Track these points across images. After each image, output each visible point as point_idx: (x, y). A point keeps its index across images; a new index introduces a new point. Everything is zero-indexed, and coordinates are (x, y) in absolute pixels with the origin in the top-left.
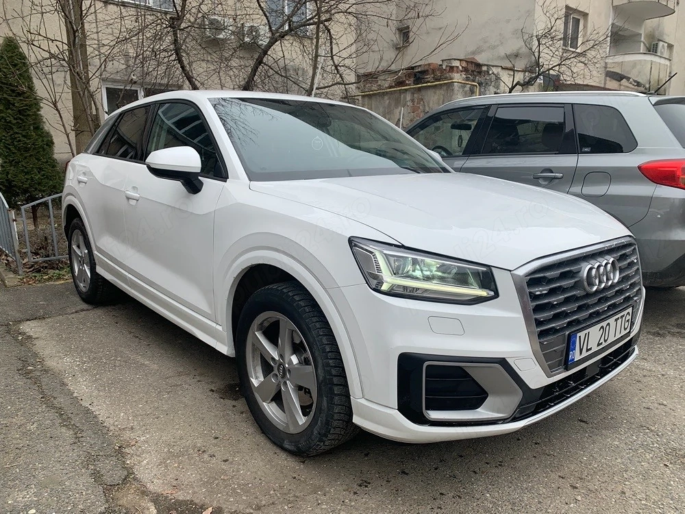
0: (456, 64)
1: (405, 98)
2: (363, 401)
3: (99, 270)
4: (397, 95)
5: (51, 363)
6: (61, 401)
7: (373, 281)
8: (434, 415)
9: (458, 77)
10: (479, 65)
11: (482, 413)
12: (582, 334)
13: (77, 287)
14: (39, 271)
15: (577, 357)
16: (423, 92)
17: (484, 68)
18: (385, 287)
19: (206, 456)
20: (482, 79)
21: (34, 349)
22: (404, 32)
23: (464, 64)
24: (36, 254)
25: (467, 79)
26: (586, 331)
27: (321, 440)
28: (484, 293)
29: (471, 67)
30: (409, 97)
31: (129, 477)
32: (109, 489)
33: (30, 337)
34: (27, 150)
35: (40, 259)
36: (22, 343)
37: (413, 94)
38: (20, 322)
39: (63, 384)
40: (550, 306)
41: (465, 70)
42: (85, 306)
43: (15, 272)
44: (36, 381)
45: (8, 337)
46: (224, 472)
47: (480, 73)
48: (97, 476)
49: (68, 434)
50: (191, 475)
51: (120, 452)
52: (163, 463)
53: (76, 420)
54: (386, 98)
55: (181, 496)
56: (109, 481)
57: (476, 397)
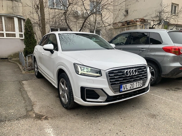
0: (138, 20)
1: (125, 29)
2: (75, 96)
3: (39, 70)
4: (123, 28)
5: (26, 89)
6: (25, 96)
7: (77, 72)
8: (88, 100)
9: (138, 23)
10: (145, 20)
11: (99, 100)
12: (124, 85)
13: (35, 74)
14: (29, 71)
15: (123, 90)
16: (129, 27)
17: (146, 21)
18: (80, 73)
19: (49, 108)
20: (146, 24)
21: (24, 86)
22: (127, 12)
23: (140, 20)
24: (30, 67)
25: (141, 24)
26: (126, 85)
27: (69, 105)
28: (99, 75)
29: (142, 21)
30: (126, 29)
31: (32, 110)
32: (28, 111)
33: (23, 84)
34: (31, 43)
35: (30, 68)
36: (21, 85)
37: (127, 28)
38: (22, 81)
39: (27, 93)
40: (114, 78)
41: (141, 21)
42: (37, 78)
43: (25, 71)
44: (22, 92)
45: (19, 84)
46: (51, 111)
47: (145, 22)
48: (26, 109)
49: (24, 101)
50: (44, 111)
51: (33, 106)
52: (40, 108)
53: (26, 99)
54: (120, 29)
55: (41, 114)
56: (28, 110)
57: (97, 97)
